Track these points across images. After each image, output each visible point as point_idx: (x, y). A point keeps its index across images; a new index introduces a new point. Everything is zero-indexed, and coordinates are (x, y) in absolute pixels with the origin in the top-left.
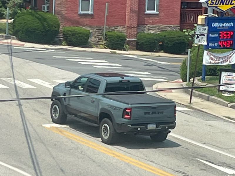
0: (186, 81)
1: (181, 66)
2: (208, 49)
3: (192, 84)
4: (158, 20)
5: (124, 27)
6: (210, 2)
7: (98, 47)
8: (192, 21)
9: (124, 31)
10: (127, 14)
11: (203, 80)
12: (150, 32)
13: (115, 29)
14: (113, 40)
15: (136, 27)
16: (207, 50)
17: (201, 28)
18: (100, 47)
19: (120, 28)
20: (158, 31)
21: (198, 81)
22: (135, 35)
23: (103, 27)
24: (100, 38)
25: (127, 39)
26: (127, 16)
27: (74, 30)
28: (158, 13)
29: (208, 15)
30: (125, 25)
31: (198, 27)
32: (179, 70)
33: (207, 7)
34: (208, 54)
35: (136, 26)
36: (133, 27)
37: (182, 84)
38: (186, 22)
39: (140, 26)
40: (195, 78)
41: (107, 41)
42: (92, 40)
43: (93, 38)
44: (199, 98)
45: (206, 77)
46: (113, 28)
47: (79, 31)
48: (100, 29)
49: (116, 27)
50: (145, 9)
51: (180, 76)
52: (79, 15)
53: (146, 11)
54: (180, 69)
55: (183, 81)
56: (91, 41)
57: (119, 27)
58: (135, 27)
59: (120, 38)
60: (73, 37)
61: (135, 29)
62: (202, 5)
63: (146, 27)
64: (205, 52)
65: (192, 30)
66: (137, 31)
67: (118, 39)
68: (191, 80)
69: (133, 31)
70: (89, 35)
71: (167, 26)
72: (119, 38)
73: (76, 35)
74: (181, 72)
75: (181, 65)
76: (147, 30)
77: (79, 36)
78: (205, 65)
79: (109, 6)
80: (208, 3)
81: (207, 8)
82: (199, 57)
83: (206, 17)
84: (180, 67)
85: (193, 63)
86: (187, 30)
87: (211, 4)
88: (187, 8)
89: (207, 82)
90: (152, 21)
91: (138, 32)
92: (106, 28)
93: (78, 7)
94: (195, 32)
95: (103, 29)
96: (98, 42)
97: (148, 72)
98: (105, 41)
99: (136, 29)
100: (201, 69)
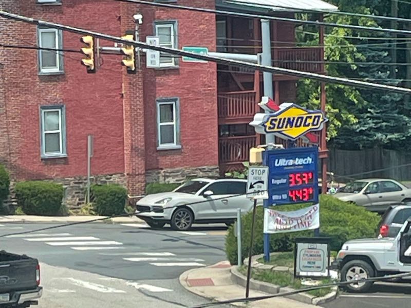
0: (237, 264)
1: (226, 237)
2: (272, 205)
3: (247, 268)
4: (180, 159)
5: (122, 175)
6: (268, 124)
7: (80, 213)
8: (239, 157)
9: (123, 182)
10: (125, 152)
11: (266, 260)
12: (169, 181)
13: (107, 181)
14: (104, 199)
15: (144, 174)
16: (270, 207)
17: (256, 170)
18: (82, 214)
19: (115, 178)
20: (182, 178)
21: (257, 262)
22: (143, 188)
23: (85, 178)
24: (81, 198)
25: (129, 196)
26: (125, 156)
27: (35, 186)
28: (179, 147)
29: (267, 146)
30: (124, 172)
31: (251, 169)
32: (223, 244)
33: (265, 133)
34: (271, 214)
35: (143, 172)
36: (138, 175)
37: (230, 268)
38: (230, 159)
39: (149, 171)
40: (252, 257)
41: (95, 202)
42: (67, 201)
43: (70, 198)
44: (261, 291)
45: (271, 254)
46: (104, 179)
47: (44, 187)
48: (80, 181)
49: (109, 177)
50: (157, 141)
51: (226, 256)
52: (42, 159)
53: (158, 146)
54: (225, 242)
55: (232, 264)
56: (66, 204)
57: (114, 176)
58: (141, 174)
59: (117, 195)
60: (34, 198)
61: (141, 178)
62: (256, 130)
63: (159, 173)
64: (267, 211)
65: (241, 173)
66: (145, 181)
67: (113, 197)
68: (244, 261)
69: (139, 182)
70: (61, 193)
71: (196, 169)
72: (115, 195)
73: (39, 195)
74: (227, 248)
75: (226, 235)
76: (163, 178)
77: (45, 197)
78: (269, 234)
79: (94, 140)
80: (265, 126)
81: (264, 136)
82: (256, 221)
83: (264, 150)
84: (225, 240)
85: (246, 231)
86: (233, 174)
87: (270, 128)
88: (229, 135)
89: (273, 262)
90: (171, 162)
91: (148, 181)
92: (92, 180)
93: (39, 146)
94: (247, 175)
95: (86, 181)
96: (79, 204)
97: (170, 252)
98: (90, 202)
99: (143, 177)
100: (261, 241)
